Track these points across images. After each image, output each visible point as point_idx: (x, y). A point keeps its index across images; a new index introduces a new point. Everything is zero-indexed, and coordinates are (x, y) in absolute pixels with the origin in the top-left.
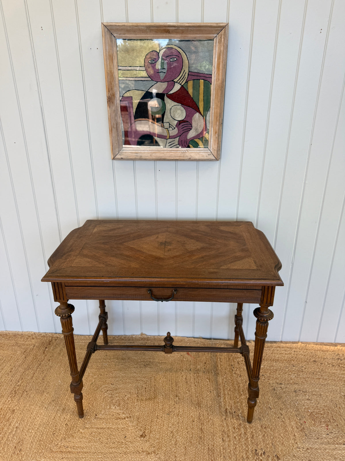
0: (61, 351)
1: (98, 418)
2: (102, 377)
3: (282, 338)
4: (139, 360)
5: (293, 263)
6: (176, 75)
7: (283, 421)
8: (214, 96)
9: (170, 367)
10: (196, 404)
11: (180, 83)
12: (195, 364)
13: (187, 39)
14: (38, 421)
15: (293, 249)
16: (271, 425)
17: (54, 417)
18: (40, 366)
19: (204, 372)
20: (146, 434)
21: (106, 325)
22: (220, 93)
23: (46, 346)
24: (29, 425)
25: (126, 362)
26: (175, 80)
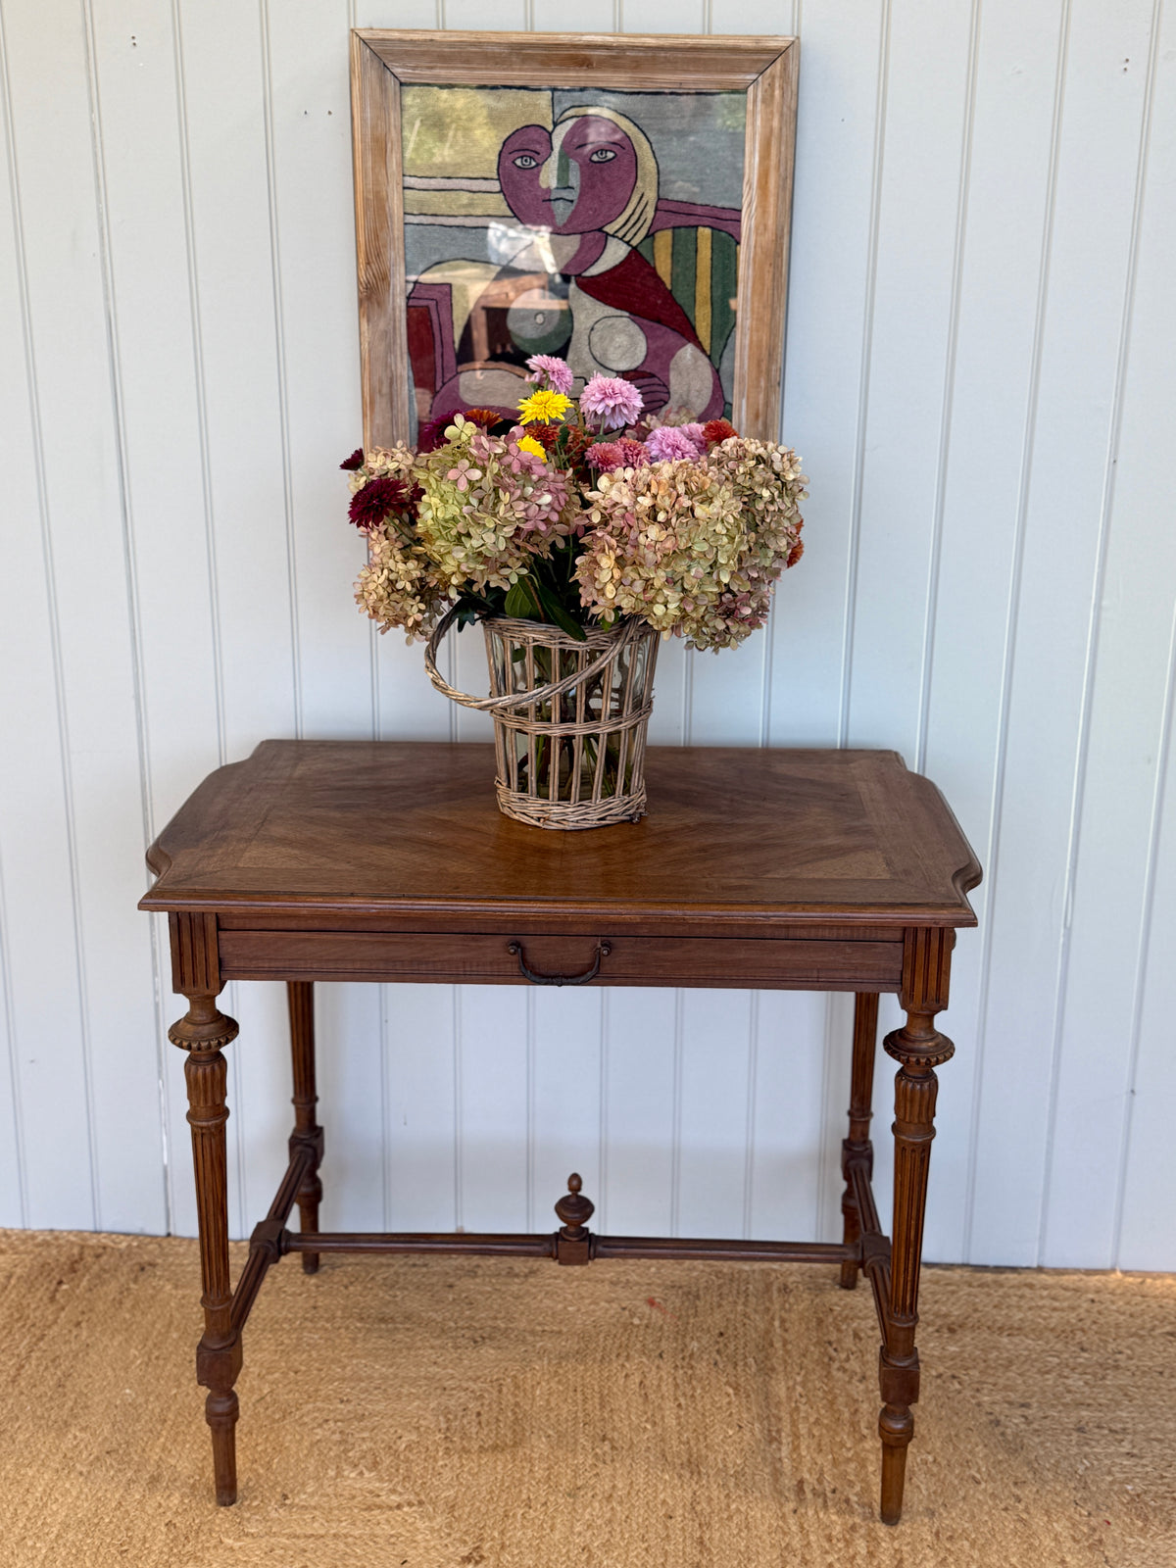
0: (125, 1294)
1: (292, 1506)
2: (300, 1378)
3: (1041, 1253)
4: (452, 1324)
5: (1068, 925)
6: (610, 209)
7: (1021, 1520)
8: (750, 284)
9: (576, 1348)
10: (682, 1464)
11: (627, 239)
12: (680, 1337)
13: (650, 87)
14: (56, 1513)
15: (1068, 867)
16: (977, 1530)
17: (120, 1503)
18: (41, 1344)
19: (716, 1364)
20: (486, 1555)
21: (316, 1183)
22: (768, 277)
23: (58, 1277)
24: (21, 1525)
25: (396, 1329)
26: (610, 229)
